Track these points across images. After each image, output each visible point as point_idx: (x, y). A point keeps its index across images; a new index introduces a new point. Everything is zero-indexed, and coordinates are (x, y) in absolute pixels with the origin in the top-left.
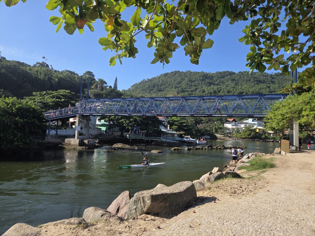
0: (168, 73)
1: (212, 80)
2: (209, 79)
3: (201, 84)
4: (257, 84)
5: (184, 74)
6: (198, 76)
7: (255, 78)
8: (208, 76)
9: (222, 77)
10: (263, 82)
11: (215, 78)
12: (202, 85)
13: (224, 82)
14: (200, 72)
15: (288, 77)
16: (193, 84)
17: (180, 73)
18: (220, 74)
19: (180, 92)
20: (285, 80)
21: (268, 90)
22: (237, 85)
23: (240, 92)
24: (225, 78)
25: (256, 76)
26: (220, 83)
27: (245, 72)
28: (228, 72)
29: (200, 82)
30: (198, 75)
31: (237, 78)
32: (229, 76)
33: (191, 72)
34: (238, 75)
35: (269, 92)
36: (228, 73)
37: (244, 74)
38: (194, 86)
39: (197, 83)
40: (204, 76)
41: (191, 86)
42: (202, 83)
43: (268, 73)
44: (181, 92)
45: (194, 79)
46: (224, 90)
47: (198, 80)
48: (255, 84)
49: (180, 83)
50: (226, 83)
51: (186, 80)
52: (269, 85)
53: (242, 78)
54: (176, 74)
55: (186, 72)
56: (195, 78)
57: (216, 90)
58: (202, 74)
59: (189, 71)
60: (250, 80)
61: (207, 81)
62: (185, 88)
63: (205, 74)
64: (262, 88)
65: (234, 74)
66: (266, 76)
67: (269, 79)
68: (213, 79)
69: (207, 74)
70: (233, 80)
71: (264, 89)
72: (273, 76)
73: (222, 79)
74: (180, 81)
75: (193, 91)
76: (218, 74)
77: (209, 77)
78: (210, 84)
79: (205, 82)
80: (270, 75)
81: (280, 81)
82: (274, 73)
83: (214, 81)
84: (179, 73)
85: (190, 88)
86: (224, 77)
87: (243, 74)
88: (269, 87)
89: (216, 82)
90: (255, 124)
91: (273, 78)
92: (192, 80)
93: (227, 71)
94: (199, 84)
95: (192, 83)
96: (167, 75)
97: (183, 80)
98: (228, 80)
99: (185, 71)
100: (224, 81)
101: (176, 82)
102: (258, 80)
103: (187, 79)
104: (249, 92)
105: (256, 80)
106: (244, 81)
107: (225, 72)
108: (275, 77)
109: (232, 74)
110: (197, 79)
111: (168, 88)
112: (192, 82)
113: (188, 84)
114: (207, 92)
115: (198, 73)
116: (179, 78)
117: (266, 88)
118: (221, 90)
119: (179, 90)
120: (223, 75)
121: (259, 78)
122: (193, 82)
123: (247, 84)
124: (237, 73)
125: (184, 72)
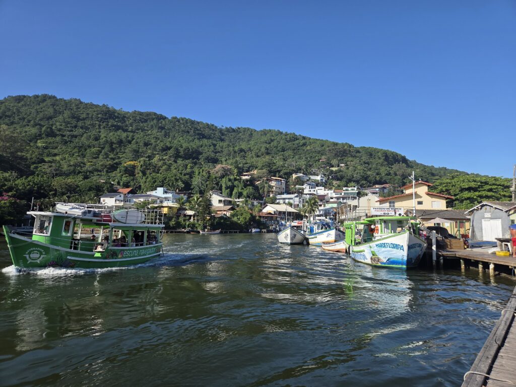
0: (24, 96)
1: (122, 123)
2: (116, 120)
3: (97, 127)
4: (199, 139)
5: (63, 103)
6: (94, 111)
7: (196, 129)
8: (116, 114)
9: (143, 120)
10: (209, 138)
11: (129, 121)
12: (100, 128)
13: (146, 130)
14: (101, 105)
15: (242, 135)
16: (80, 124)
17: (57, 100)
18: (141, 115)
19: (44, 136)
20: (239, 138)
21: (213, 149)
22: (167, 137)
23: (167, 147)
24: (148, 122)
25: (199, 128)
26: (138, 129)
27: (183, 119)
28: (155, 114)
29: (97, 122)
30: (95, 109)
31: (168, 127)
32: (155, 121)
33: (81, 103)
34: (170, 121)
35: (213, 151)
36: (154, 117)
37: (181, 121)
38: (82, 128)
39: (89, 123)
40: (106, 113)
41: (76, 127)
42: (100, 125)
43: (217, 126)
44: (46, 135)
45: (84, 116)
46: (138, 140)
47: (92, 118)
48: (195, 139)
49: (50, 118)
50: (148, 131)
51: (65, 115)
52: (214, 142)
53: (177, 128)
54: (44, 100)
55: (70, 101)
56: (88, 114)
57: (124, 140)
58: (104, 109)
59: (76, 99)
60: (188, 132)
61: (111, 122)
62: (60, 130)
63: (110, 110)
64: (204, 145)
65: (165, 118)
66: (213, 130)
67: (218, 134)
68: (125, 122)
69: (114, 111)
70: (162, 128)
71: (206, 146)
72: (223, 131)
73: (142, 125)
74: (52, 114)
75: (76, 137)
76: (136, 115)
77: (118, 117)
78: (117, 128)
79: (108, 125)
80: (219, 129)
81: (232, 140)
82: (224, 128)
83: (127, 126)
84: (53, 100)
85: (72, 131)
86: (146, 121)
87: (179, 121)
88: (215, 145)
89: (130, 127)
90: (167, 199)
91: (223, 134)
92: (80, 116)
93: (152, 113)
94: (93, 125)
95: (77, 121)
96: (23, 99)
97: (58, 115)
98: (152, 126)
99: (67, 98)
100: (146, 128)
101: (41, 115)
102: (200, 133)
103: (67, 113)
104: (182, 147)
105: (198, 133)
106: (179, 132)
107: (148, 114)
108: (226, 133)
109: (161, 119)
110: (90, 116)
111: (15, 125)
112: (78, 119)
113: (69, 123)
114: (104, 139)
115: (97, 106)
116: (49, 110)
117: (210, 146)
118: (133, 139)
119: (41, 132)
120: (145, 118)
121: (202, 131)
122: (82, 120)
123: (182, 137)
124: (170, 118)
125: (65, 100)
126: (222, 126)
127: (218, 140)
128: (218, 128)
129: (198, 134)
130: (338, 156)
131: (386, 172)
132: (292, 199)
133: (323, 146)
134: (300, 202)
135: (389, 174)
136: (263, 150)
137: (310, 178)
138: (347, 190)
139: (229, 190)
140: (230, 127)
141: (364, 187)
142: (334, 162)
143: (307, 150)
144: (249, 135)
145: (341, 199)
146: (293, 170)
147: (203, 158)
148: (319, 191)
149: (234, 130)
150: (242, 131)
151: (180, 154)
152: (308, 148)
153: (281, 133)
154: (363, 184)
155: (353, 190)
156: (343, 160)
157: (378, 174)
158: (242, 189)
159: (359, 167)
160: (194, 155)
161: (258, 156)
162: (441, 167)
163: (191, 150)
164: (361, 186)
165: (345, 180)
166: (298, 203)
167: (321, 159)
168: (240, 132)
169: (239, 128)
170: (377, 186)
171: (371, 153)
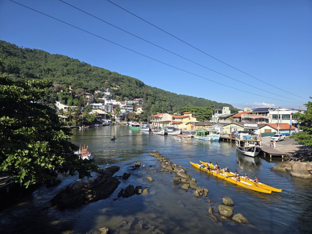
25: (5, 46)
72: (24, 51)
91: (24, 53)
108: (26, 52)
126: (22, 47)
127: (23, 58)
128: (19, 47)
129: (7, 52)
130: (115, 81)
131: (140, 92)
132: (101, 106)
133: (103, 73)
134: (105, 108)
135: (140, 93)
136: (65, 71)
137: (104, 94)
138: (127, 102)
139: (64, 100)
140: (28, 48)
141: (131, 100)
142: (114, 84)
143: (94, 75)
144: (45, 56)
145: (127, 107)
146: (95, 89)
147: (24, 73)
148: (113, 102)
149: (31, 51)
150: (38, 52)
151: (5, 69)
152: (94, 73)
153: (69, 58)
154: (130, 98)
155: (130, 102)
156: (117, 83)
157: (136, 93)
158: (73, 100)
159: (127, 88)
160: (15, 71)
161: (63, 76)
162: (154, 87)
163: (13, 67)
164: (129, 99)
165: (122, 95)
166: (104, 108)
167: (105, 82)
168: (37, 53)
169: (35, 50)
170: (136, 99)
171: (130, 80)
